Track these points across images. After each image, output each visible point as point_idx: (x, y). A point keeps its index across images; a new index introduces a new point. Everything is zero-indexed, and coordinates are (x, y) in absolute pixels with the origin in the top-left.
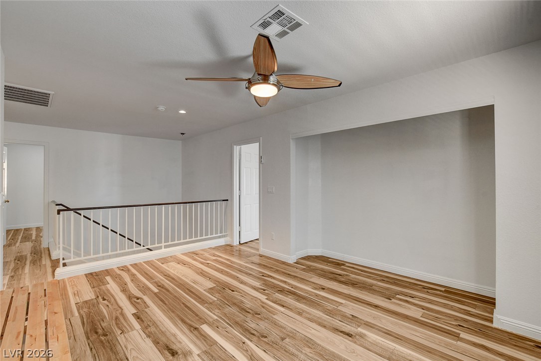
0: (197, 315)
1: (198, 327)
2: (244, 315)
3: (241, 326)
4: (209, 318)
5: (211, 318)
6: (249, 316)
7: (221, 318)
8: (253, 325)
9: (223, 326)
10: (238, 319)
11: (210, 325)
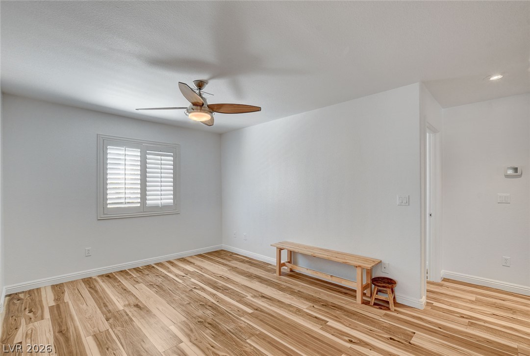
0: (261, 320)
1: (256, 311)
2: (214, 320)
3: (218, 312)
4: (248, 318)
5: (246, 318)
6: (209, 320)
7: (237, 318)
8: (208, 312)
9: (234, 312)
10: (221, 317)
11: (245, 313)
